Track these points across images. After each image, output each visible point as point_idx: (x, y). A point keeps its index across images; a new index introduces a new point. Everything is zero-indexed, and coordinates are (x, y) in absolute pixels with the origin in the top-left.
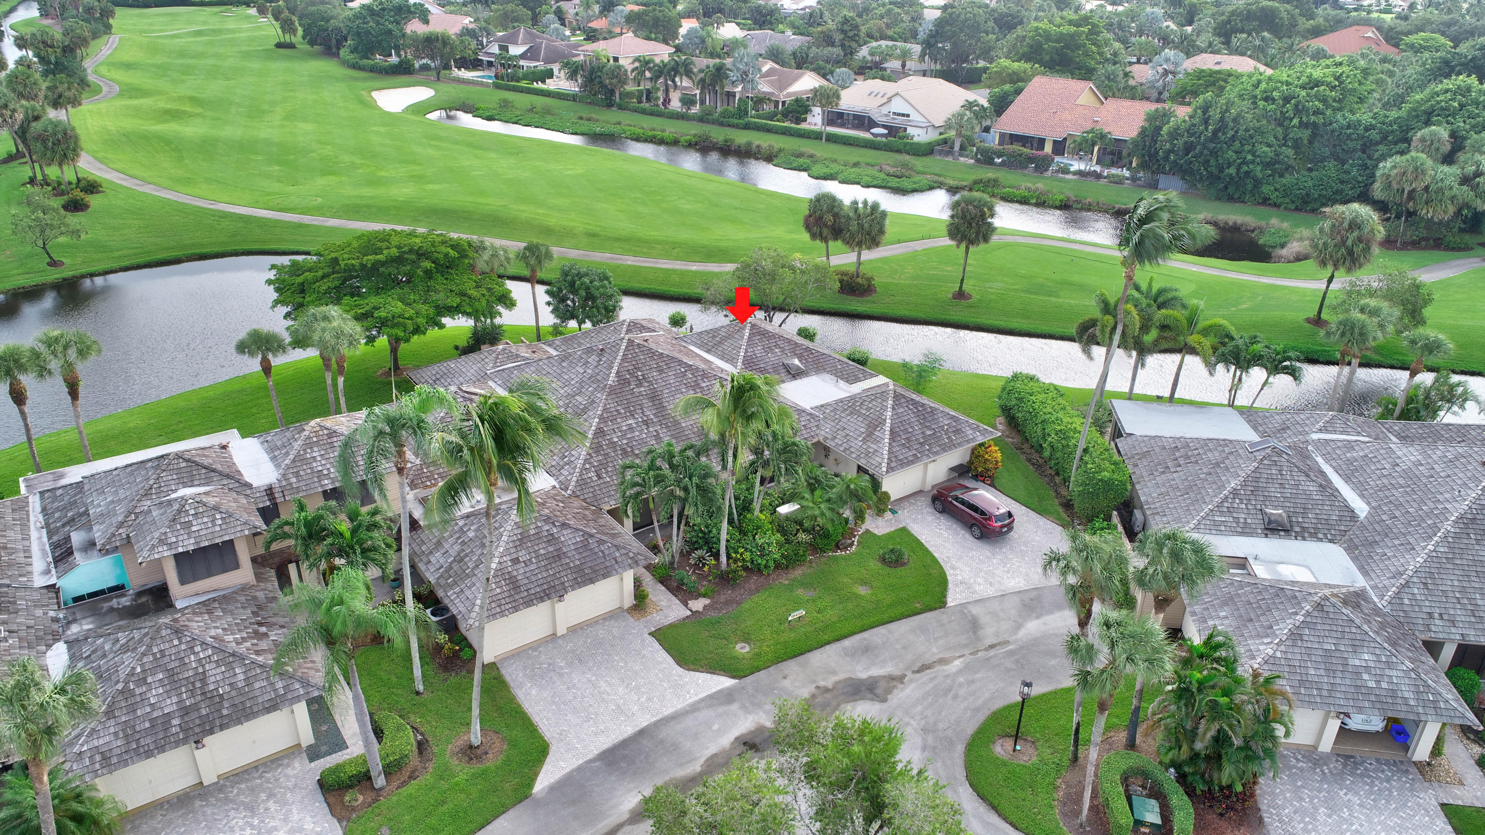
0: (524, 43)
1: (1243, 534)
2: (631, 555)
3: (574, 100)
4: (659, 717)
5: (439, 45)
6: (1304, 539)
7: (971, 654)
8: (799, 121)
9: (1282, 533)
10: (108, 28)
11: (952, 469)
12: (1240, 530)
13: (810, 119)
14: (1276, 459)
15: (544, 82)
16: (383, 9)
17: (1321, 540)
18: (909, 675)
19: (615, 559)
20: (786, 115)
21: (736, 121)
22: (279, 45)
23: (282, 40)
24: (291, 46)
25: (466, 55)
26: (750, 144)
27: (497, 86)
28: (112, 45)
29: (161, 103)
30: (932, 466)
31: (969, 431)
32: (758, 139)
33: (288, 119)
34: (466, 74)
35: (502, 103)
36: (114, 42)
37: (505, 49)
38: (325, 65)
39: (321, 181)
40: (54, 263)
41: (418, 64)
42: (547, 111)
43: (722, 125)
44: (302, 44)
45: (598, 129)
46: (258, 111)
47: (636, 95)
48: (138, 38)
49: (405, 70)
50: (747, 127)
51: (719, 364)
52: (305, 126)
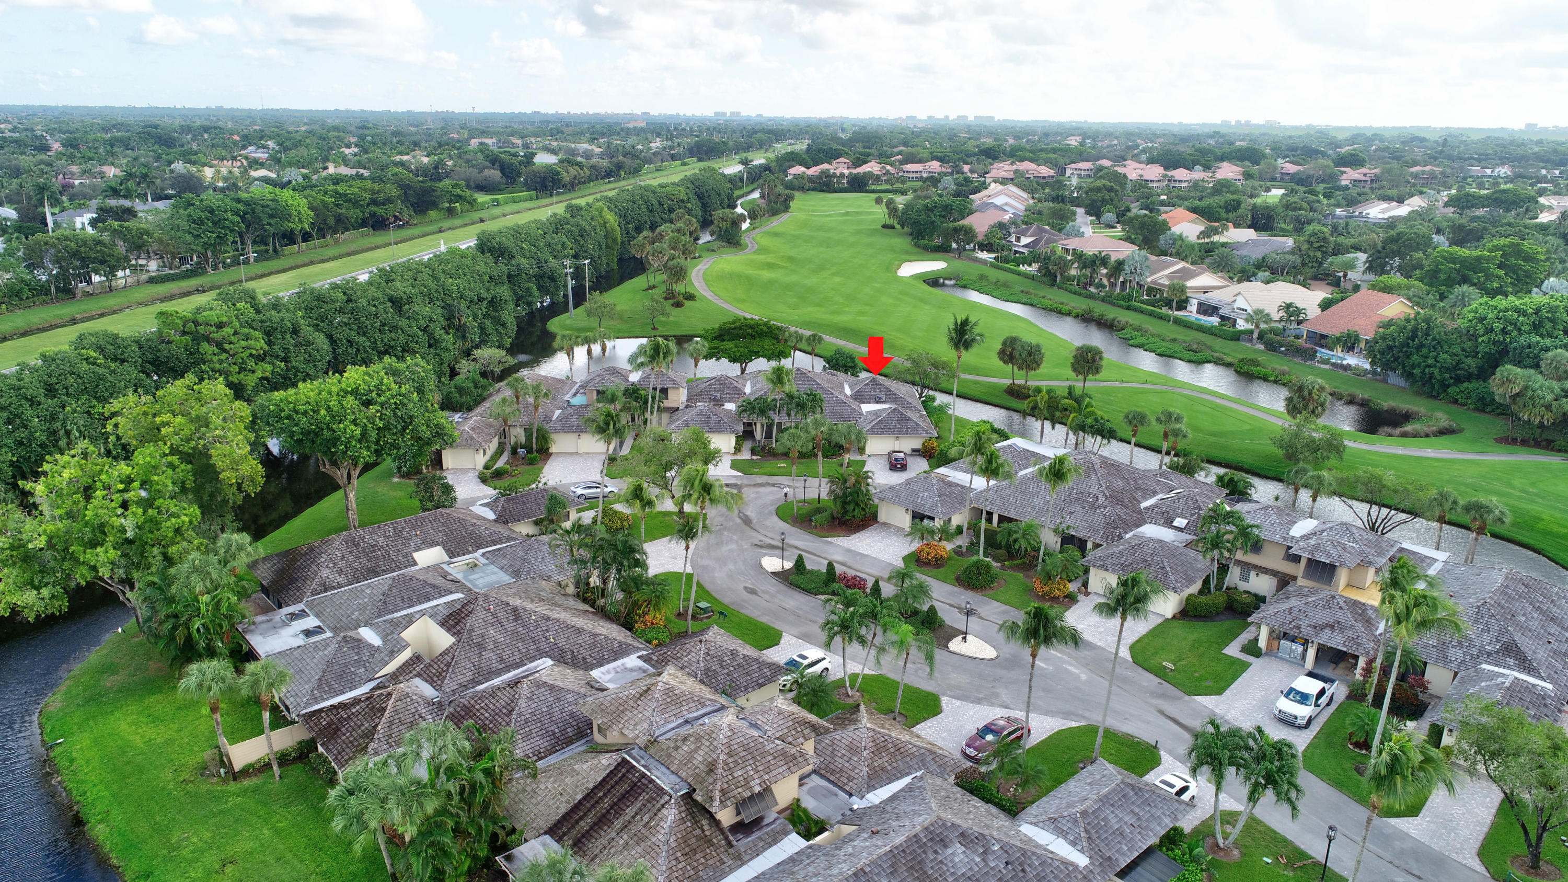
0: (1031, 236)
3: (1032, 279)
5: (962, 232)
10: (787, 209)
11: (912, 448)
13: (1189, 307)
15: (1027, 266)
19: (726, 429)
20: (1167, 302)
21: (1123, 303)
22: (884, 226)
23: (888, 222)
24: (893, 227)
25: (992, 241)
26: (1114, 319)
27: (992, 265)
28: (781, 220)
29: (769, 259)
30: (897, 443)
31: (920, 431)
32: (1123, 316)
33: (833, 274)
34: (984, 255)
35: (982, 277)
36: (784, 218)
37: (1018, 240)
38: (901, 242)
39: (810, 309)
40: (655, 329)
41: (954, 246)
42: (1006, 285)
43: (1114, 305)
44: (898, 227)
45: (1024, 300)
46: (821, 268)
47: (1071, 279)
48: (802, 216)
49: (942, 250)
50: (1128, 308)
51: (848, 391)
52: (837, 279)
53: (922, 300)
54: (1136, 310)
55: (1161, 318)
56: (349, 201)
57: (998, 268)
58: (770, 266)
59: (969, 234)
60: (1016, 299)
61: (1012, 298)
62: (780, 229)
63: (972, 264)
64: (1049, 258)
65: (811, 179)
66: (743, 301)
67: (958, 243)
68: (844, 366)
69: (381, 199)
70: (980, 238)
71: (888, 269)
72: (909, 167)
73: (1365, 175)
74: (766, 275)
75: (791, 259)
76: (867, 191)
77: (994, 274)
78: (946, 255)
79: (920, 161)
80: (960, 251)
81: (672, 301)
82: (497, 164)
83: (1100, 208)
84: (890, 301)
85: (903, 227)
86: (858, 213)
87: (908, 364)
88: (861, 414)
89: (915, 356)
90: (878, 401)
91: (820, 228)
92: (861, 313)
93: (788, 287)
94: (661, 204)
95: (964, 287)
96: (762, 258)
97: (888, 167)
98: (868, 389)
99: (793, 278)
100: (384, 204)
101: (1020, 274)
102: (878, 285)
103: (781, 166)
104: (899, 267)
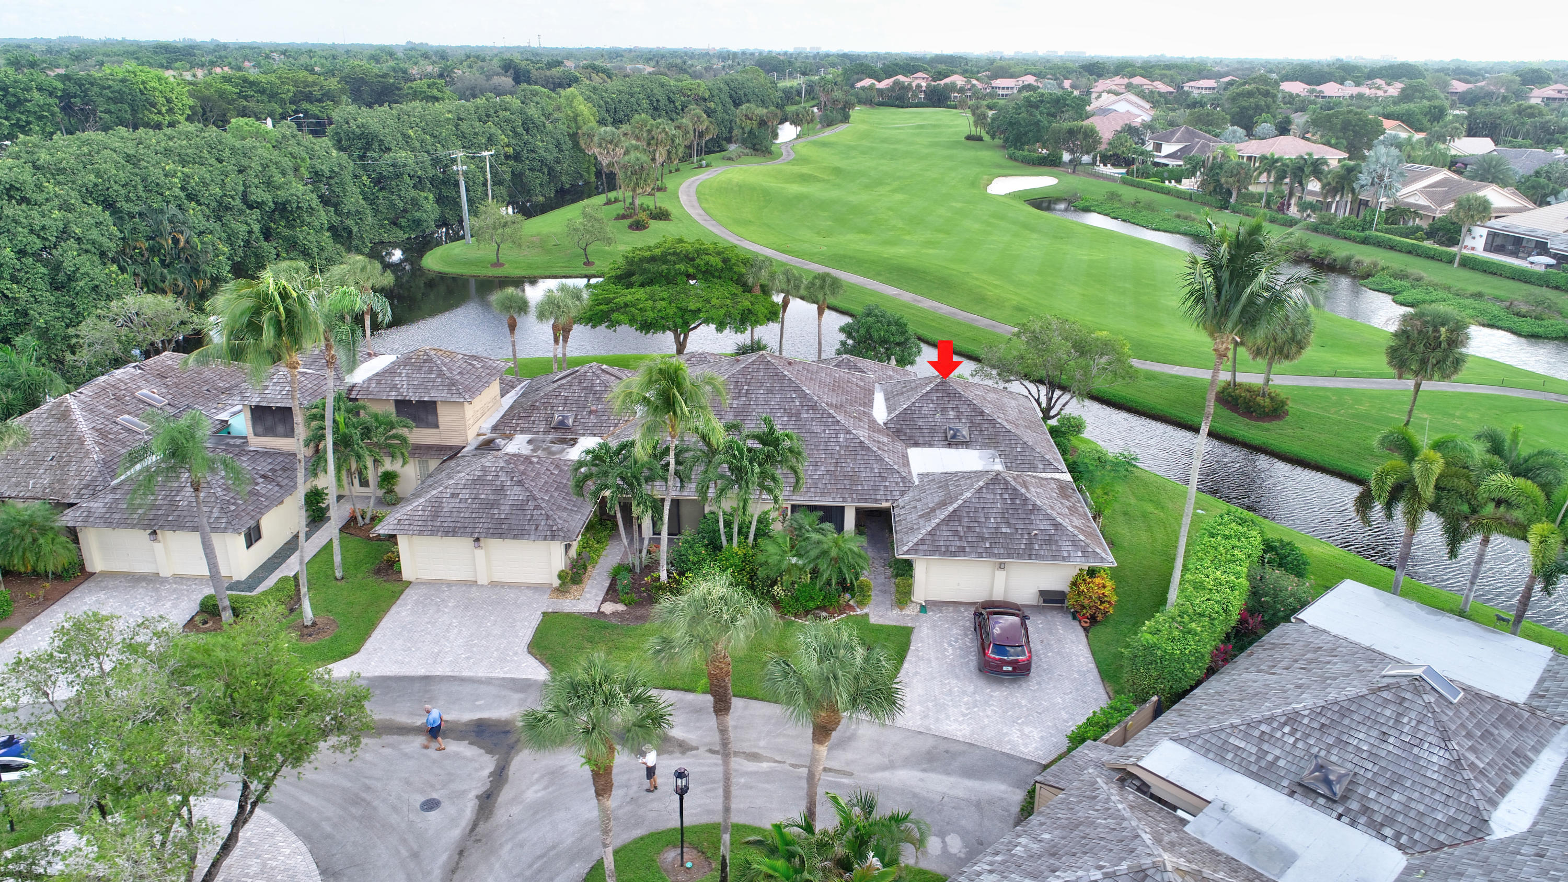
0: (1178, 142)
1: (1257, 776)
2: (555, 528)
3: (1191, 199)
4: (457, 674)
5: (1080, 136)
6: (1353, 823)
7: (792, 765)
8: (1454, 241)
9: (1322, 801)
10: (846, 119)
11: (1042, 593)
12: (1254, 768)
13: (1468, 242)
14: (1408, 696)
15: (1179, 181)
16: (1042, 101)
17: (1384, 838)
18: (702, 750)
19: (537, 526)
20: (1431, 234)
21: (1353, 233)
22: (969, 138)
23: (973, 133)
24: (980, 139)
25: (1119, 152)
26: (1349, 259)
27: (1124, 182)
28: (837, 130)
29: (805, 170)
30: (1000, 575)
31: (1067, 547)
32: (1366, 256)
33: (894, 191)
34: (1109, 170)
35: (1113, 196)
36: (842, 128)
37: (1158, 147)
38: (990, 155)
39: (849, 237)
40: (588, 263)
41: (1066, 157)
42: (1150, 207)
43: (1337, 236)
44: (987, 138)
45: (1184, 228)
46: (878, 182)
47: (1257, 198)
48: (863, 127)
49: (1050, 163)
50: (1365, 241)
51: (880, 412)
52: (899, 197)
53: (1026, 226)
54: (1379, 244)
55: (1432, 258)
56: (262, 92)
57: (1133, 184)
58: (804, 178)
59: (1089, 139)
60: (1171, 226)
61: (1164, 225)
62: (833, 139)
63: (1092, 180)
64: (1221, 167)
65: (880, 92)
66: (747, 223)
67: (1072, 152)
68: (883, 341)
69: (318, 94)
70: (1102, 147)
71: (973, 184)
72: (998, 83)
73: (1560, 92)
74: (795, 188)
75: (837, 171)
76: (948, 107)
77: (1129, 193)
78: (1055, 170)
79: (1012, 76)
80: (1075, 164)
81: (628, 222)
82: (512, 71)
83: (1251, 117)
84: (977, 226)
85: (993, 137)
86: (934, 126)
87: (1020, 345)
88: (907, 482)
89: (1036, 327)
90: (953, 441)
91: (884, 141)
92: (929, 244)
93: (822, 205)
94: (670, 100)
95: (1087, 210)
96: (796, 169)
97: (974, 82)
98: (929, 406)
99: (835, 194)
100: (320, 101)
101: (1168, 192)
102: (958, 205)
103: (848, 79)
104: (989, 182)
